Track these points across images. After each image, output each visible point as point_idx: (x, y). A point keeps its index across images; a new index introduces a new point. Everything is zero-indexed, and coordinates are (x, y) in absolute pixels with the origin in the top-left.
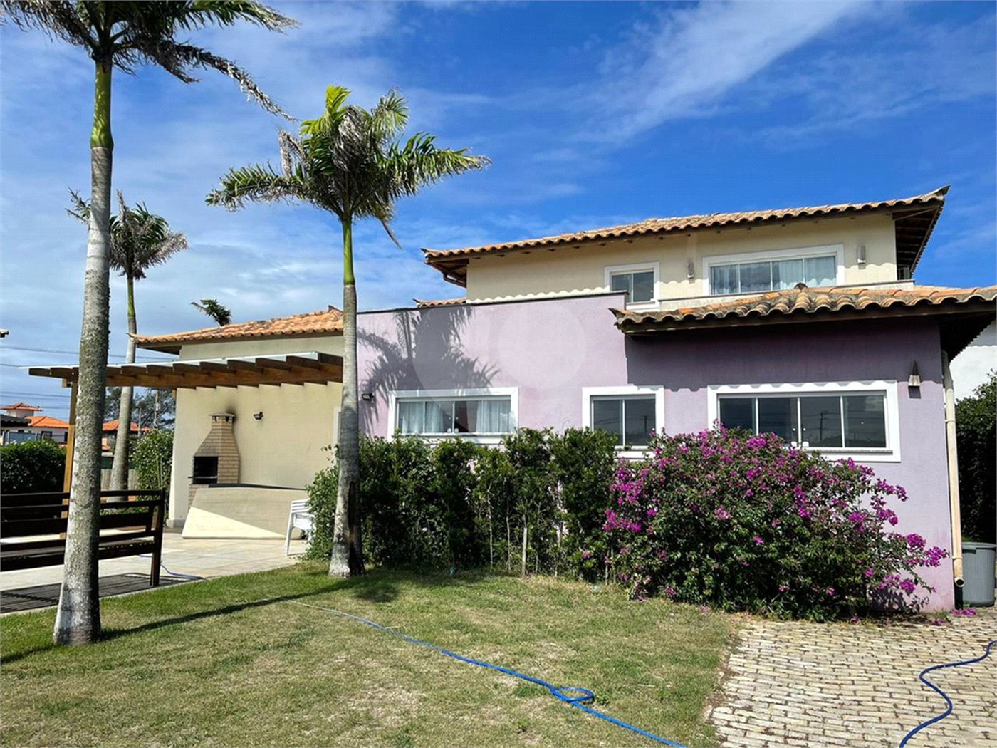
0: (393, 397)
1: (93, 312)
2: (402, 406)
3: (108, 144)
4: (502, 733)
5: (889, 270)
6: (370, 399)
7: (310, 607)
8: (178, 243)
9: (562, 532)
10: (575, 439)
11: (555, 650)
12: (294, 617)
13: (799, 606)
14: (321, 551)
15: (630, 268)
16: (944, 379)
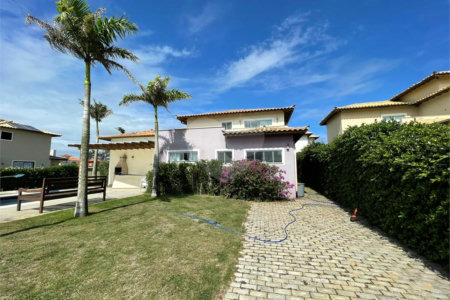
0: (168, 151)
1: (85, 129)
2: (171, 154)
3: (90, 85)
4: (195, 232)
5: (283, 123)
6: (162, 152)
7: (146, 205)
8: (111, 112)
9: (210, 184)
10: (213, 162)
11: (208, 212)
12: (141, 207)
13: (264, 199)
14: (149, 191)
15: (226, 121)
16: (294, 147)
